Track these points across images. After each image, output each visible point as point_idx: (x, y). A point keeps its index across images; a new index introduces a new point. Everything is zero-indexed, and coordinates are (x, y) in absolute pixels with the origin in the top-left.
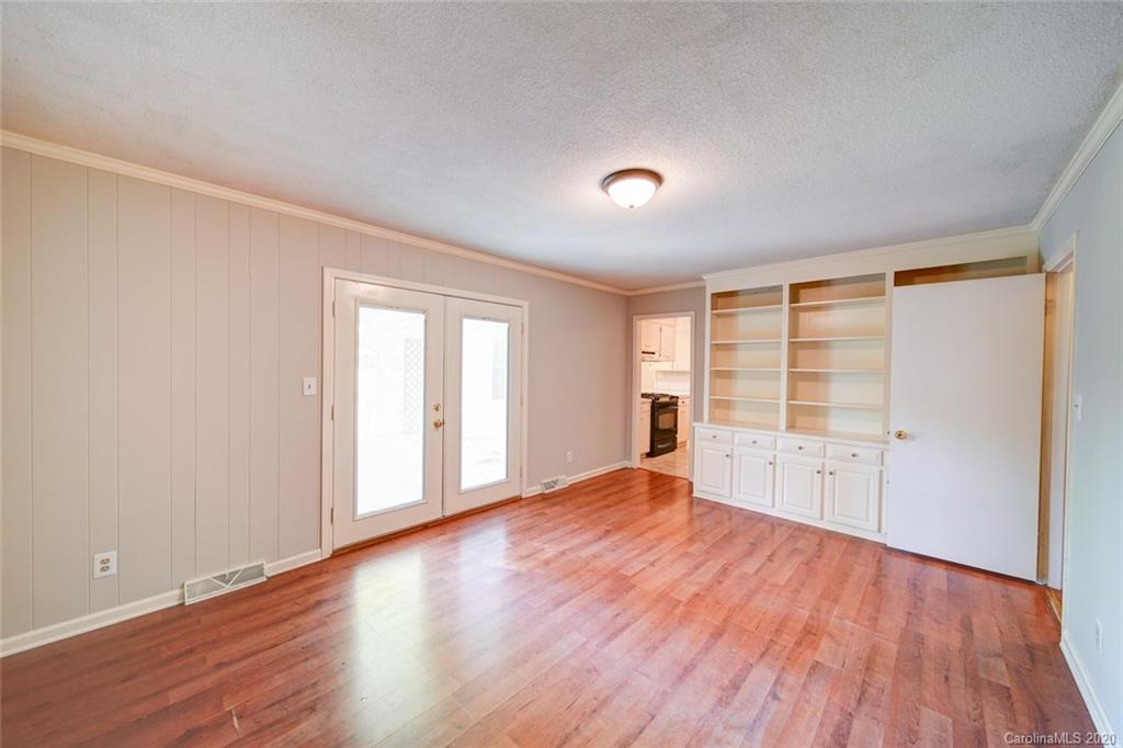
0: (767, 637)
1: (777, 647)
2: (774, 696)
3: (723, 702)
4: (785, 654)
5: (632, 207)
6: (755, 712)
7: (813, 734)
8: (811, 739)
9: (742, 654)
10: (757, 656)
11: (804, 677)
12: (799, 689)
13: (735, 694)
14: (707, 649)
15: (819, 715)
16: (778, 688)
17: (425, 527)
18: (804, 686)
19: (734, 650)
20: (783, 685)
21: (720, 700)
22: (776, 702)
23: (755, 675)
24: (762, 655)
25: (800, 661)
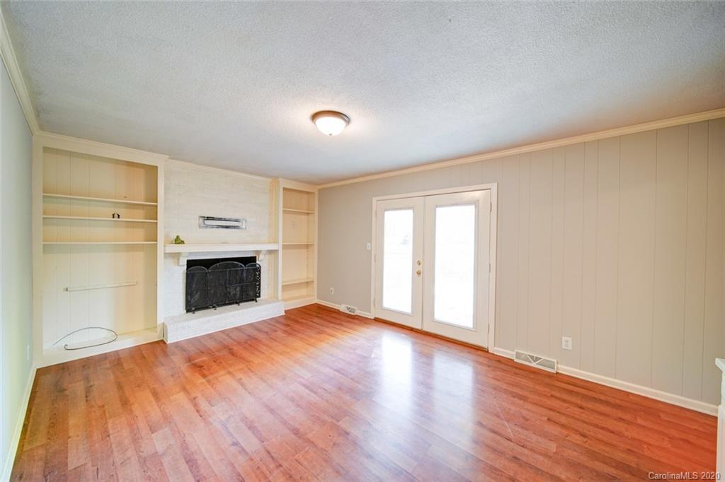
0: (285, 465)
1: (272, 466)
2: (235, 444)
3: (245, 419)
4: (264, 468)
5: (331, 135)
6: (231, 430)
7: (204, 451)
8: (202, 449)
9: (274, 440)
10: (269, 448)
11: (240, 470)
12: (232, 461)
13: (246, 426)
14: (285, 423)
15: (210, 461)
16: (240, 449)
17: (411, 329)
18: (232, 465)
19: (279, 437)
20: (240, 452)
21: (246, 418)
22: (231, 443)
23: (255, 441)
24: (268, 452)
25: (253, 475)
